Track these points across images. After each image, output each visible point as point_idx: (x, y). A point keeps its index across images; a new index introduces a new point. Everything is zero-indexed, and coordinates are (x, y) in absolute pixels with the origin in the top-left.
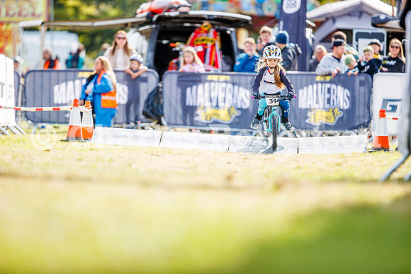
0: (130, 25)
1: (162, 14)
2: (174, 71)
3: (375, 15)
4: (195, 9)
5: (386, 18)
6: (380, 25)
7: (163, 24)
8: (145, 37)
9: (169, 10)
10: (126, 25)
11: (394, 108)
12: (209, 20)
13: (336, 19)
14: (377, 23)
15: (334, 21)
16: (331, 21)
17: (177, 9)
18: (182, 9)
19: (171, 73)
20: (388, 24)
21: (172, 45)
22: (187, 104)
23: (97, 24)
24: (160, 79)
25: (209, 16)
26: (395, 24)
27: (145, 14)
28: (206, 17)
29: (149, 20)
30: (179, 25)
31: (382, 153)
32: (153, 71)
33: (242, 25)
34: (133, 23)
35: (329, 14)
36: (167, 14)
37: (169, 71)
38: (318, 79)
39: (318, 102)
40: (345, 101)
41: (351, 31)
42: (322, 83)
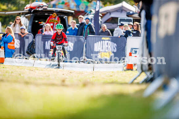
0: (21, 14)
1: (35, 9)
2: (40, 34)
3: (128, 12)
4: (50, 7)
5: (133, 13)
6: (130, 16)
7: (36, 14)
8: (28, 19)
9: (39, 7)
10: (20, 14)
11: (136, 52)
12: (56, 12)
13: (111, 13)
14: (129, 15)
15: (110, 14)
16: (109, 14)
17: (42, 7)
18: (44, 7)
19: (39, 35)
20: (134, 16)
21: (39, 23)
22: (46, 48)
23: (7, 13)
24: (34, 38)
25: (56, 10)
26: (136, 16)
27: (28, 9)
28: (55, 11)
29: (30, 12)
30: (43, 14)
31: (130, 72)
32: (31, 34)
33: (70, 15)
34: (23, 13)
35: (108, 10)
36: (37, 9)
37: (38, 34)
38: (103, 38)
39: (102, 49)
40: (114, 48)
41: (117, 18)
42: (104, 40)
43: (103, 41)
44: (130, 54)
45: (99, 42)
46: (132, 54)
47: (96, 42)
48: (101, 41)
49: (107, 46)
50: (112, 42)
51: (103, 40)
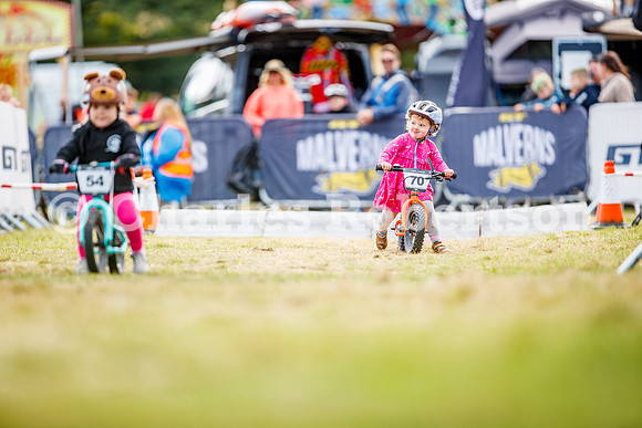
1: (253, 29)
9: (265, 19)
11: (627, 159)
13: (525, 23)
14: (590, 28)
15: (521, 26)
16: (515, 28)
17: (276, 20)
18: (285, 20)
20: (606, 28)
22: (299, 168)
25: (327, 28)
26: (623, 26)
27: (227, 30)
29: (232, 39)
34: (208, 45)
35: (512, 16)
38: (504, 117)
39: (504, 154)
40: (546, 150)
41: (549, 43)
42: (509, 124)
43: (506, 128)
44: (610, 168)
45: (491, 131)
46: (616, 167)
47: (479, 133)
48: (499, 129)
49: (519, 144)
50: (537, 129)
51: (502, 125)
